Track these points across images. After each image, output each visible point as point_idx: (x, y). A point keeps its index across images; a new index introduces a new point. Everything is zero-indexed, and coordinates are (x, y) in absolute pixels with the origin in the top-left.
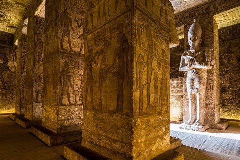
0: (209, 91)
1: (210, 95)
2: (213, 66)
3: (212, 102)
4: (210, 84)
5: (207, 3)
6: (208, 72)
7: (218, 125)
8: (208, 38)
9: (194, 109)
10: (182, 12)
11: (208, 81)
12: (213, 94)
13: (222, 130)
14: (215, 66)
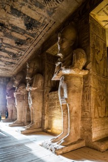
0: (85, 100)
1: (86, 105)
2: (89, 70)
3: (88, 114)
4: (86, 92)
5: (83, 3)
6: (84, 78)
7: (95, 143)
8: (84, 40)
9: (66, 123)
10: (63, 23)
11: (84, 89)
12: (89, 104)
13: (100, 151)
14: (91, 70)
